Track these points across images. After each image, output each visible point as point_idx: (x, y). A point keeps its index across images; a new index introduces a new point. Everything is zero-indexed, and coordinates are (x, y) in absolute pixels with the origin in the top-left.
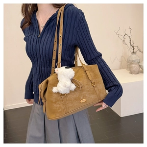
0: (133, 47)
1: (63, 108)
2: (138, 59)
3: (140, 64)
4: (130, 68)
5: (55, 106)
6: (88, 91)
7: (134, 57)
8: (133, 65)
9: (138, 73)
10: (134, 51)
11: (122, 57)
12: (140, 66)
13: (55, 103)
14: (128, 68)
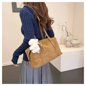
0: (67, 33)
1: (41, 61)
2: (70, 39)
3: (71, 42)
4: (66, 44)
5: (37, 60)
6: (53, 51)
7: (68, 38)
8: (68, 43)
9: (70, 47)
10: (68, 35)
11: (61, 38)
12: (71, 43)
13: (37, 59)
14: (64, 44)
